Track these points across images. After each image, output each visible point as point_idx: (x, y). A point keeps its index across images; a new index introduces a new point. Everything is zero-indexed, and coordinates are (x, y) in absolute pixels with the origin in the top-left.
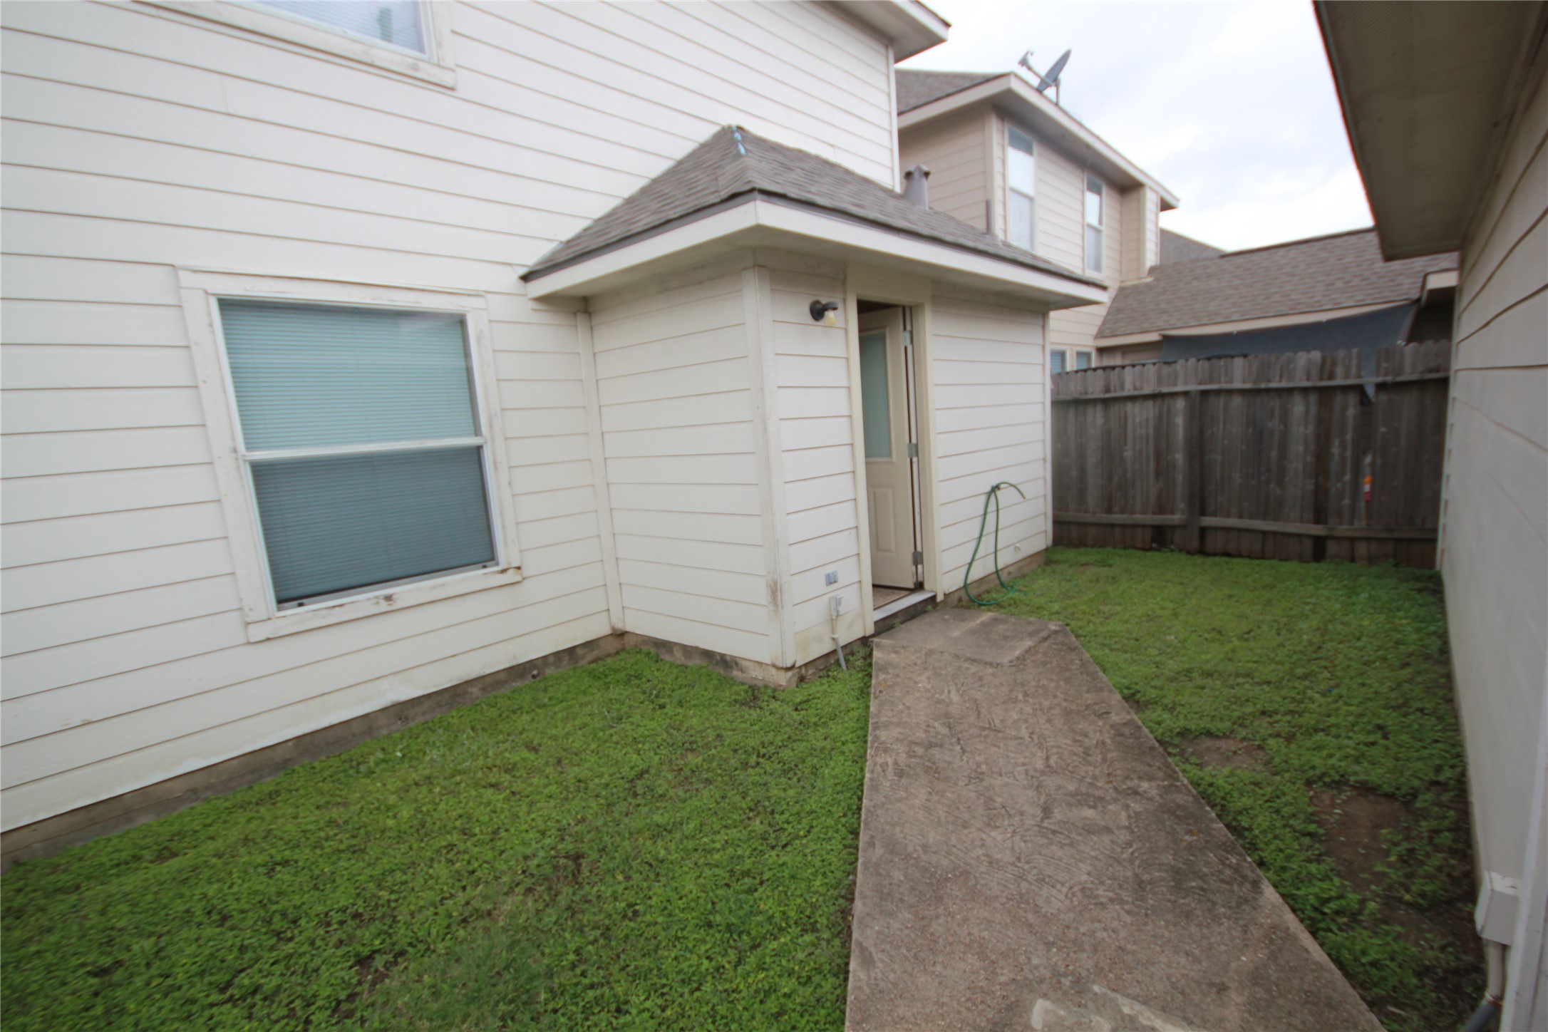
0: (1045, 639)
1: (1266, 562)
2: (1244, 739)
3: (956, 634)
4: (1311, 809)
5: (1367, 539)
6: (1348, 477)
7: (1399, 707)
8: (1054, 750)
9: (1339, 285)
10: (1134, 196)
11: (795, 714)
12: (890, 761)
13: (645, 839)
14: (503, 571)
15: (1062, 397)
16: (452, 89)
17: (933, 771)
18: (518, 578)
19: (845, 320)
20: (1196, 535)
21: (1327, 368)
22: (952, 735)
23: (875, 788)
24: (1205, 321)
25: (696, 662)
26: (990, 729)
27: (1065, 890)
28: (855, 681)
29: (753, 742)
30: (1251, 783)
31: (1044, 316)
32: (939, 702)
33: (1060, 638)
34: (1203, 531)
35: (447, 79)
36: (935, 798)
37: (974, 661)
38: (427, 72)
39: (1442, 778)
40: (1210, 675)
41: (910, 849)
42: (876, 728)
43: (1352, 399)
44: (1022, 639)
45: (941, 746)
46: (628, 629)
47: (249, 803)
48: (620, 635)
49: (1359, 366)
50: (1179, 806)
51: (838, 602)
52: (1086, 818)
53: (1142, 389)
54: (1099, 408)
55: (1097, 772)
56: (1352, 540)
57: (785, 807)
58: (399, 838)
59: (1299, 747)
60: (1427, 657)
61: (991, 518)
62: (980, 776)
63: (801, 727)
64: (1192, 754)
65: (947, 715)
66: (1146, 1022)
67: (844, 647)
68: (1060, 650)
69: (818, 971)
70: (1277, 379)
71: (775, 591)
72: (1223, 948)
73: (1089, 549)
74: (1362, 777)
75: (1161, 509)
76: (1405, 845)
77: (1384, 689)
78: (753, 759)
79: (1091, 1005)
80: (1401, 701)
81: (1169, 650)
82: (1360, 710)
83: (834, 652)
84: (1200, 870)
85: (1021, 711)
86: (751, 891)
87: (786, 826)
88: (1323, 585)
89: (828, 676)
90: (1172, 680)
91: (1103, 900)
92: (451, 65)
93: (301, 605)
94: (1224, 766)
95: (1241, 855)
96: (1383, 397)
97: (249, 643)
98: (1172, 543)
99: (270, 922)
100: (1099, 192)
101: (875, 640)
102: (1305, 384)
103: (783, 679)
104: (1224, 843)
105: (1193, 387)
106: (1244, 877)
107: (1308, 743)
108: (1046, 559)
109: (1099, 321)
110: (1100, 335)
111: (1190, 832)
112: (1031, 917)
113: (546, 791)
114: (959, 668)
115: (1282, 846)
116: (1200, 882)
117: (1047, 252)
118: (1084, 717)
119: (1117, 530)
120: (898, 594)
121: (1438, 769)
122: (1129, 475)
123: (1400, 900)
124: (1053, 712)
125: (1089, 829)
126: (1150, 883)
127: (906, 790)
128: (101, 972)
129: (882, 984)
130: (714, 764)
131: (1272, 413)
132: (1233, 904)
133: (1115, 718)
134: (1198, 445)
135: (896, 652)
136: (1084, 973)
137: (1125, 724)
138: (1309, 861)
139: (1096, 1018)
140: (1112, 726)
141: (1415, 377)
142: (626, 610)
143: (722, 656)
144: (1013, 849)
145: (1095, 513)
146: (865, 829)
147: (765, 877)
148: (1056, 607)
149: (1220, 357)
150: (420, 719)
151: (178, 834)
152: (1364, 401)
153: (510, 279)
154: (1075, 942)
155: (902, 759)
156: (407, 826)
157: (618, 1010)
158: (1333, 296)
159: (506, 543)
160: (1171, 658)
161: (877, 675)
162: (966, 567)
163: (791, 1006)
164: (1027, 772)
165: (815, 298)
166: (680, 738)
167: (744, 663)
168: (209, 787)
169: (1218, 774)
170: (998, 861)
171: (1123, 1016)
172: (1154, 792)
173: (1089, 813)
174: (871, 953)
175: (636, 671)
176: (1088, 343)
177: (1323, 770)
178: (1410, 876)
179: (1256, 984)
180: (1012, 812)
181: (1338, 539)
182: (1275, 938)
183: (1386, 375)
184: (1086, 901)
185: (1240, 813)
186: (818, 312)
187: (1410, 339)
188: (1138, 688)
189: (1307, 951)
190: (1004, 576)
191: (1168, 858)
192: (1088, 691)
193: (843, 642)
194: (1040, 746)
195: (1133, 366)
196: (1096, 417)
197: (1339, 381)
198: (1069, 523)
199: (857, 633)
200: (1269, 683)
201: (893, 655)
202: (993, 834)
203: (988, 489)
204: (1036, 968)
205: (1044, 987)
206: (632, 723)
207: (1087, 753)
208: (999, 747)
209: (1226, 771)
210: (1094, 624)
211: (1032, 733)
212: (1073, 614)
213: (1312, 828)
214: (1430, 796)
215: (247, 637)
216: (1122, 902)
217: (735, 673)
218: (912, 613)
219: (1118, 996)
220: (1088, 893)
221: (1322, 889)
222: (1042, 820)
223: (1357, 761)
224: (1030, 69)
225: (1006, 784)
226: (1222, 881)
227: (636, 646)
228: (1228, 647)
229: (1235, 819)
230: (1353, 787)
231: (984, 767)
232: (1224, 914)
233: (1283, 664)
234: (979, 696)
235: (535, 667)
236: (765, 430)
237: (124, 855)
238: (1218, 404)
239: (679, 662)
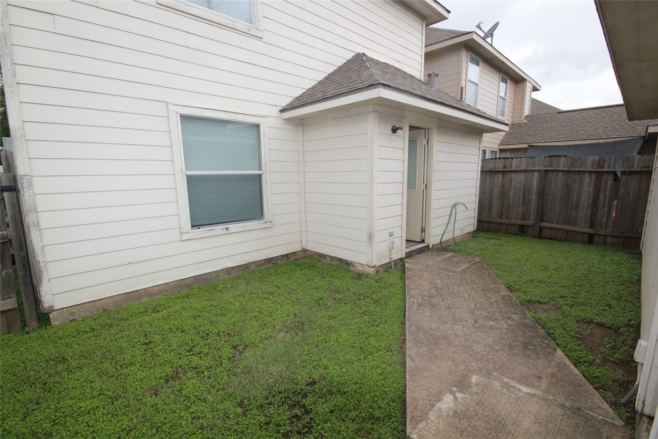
0: (473, 264)
1: (568, 243)
2: (553, 305)
3: (438, 260)
4: (578, 329)
5: (612, 236)
6: (606, 210)
7: (617, 299)
8: (478, 302)
9: (610, 128)
10: (521, 85)
11: (376, 283)
12: (415, 301)
13: (326, 320)
14: (266, 222)
15: (485, 169)
16: (261, 38)
17: (432, 305)
18: (271, 226)
19: (404, 134)
20: (538, 230)
21: (601, 164)
22: (438, 294)
23: (410, 309)
24: (549, 140)
25: (335, 263)
26: (453, 293)
27: (483, 345)
28: (399, 274)
29: (362, 291)
30: (555, 319)
31: (481, 135)
32: (432, 283)
33: (480, 264)
34: (541, 228)
35: (260, 34)
36: (433, 314)
37: (446, 270)
38: (254, 32)
39: (630, 323)
40: (541, 282)
41: (425, 328)
42: (409, 290)
43: (611, 177)
44: (464, 264)
45: (434, 297)
46: (308, 249)
47: (180, 297)
48: (304, 251)
49: (614, 163)
50: (526, 324)
51: (393, 244)
52: (491, 325)
53: (519, 168)
54: (500, 175)
55: (495, 310)
56: (605, 236)
57: (376, 313)
58: (236, 312)
59: (575, 309)
60: (631, 283)
61: (453, 216)
62: (450, 308)
63: (379, 288)
64: (532, 309)
65: (436, 287)
66: (512, 384)
67: (394, 261)
68: (480, 269)
69: (394, 362)
70: (579, 167)
71: (371, 237)
72: (541, 367)
73: (491, 233)
74: (599, 320)
75: (524, 218)
76: (613, 344)
77: (612, 292)
78: (362, 298)
79: (493, 378)
80: (618, 297)
81: (524, 272)
82: (601, 299)
83: (390, 262)
84: (534, 344)
85: (465, 288)
86: (367, 338)
87: (377, 319)
88: (591, 253)
89: (387, 271)
90: (526, 283)
91: (497, 349)
92: (262, 29)
93: (199, 228)
94: (544, 314)
95: (550, 340)
96: (624, 177)
97: (182, 240)
98: (527, 232)
99: (199, 334)
100: (506, 83)
101: (405, 260)
102: (591, 170)
103: (371, 271)
104: (544, 336)
105: (542, 168)
106: (550, 347)
107: (579, 308)
108: (474, 235)
109: (502, 138)
110: (501, 144)
111: (531, 332)
112: (471, 352)
113: (286, 302)
114: (440, 272)
115: (565, 340)
116: (534, 347)
117: (482, 107)
118: (490, 292)
119: (504, 226)
120: (413, 244)
121: (630, 321)
122: (511, 203)
123: (609, 360)
124: (478, 289)
125: (492, 328)
126: (515, 346)
127: (422, 310)
128: (146, 344)
129: (418, 366)
130: (347, 298)
131: (575, 181)
132: (546, 354)
133: (502, 293)
134: (542, 193)
135: (414, 265)
136: (490, 369)
137: (506, 296)
138: (575, 345)
139: (495, 382)
140: (501, 296)
141: (639, 169)
142: (308, 241)
143: (346, 261)
144: (463, 332)
145: (495, 218)
146: (408, 321)
147: (371, 334)
148: (478, 253)
149: (555, 156)
150: (234, 275)
151: (159, 305)
152: (616, 178)
153: (275, 111)
154: (487, 360)
155: (420, 300)
156: (239, 308)
157: (325, 368)
158: (607, 133)
159: (268, 212)
160: (525, 275)
161: (407, 272)
162: (442, 235)
163: (386, 371)
164: (468, 308)
165: (394, 125)
166: (333, 288)
167: (355, 264)
168: (166, 291)
169: (543, 316)
170: (458, 335)
171: (504, 382)
172: (517, 318)
173: (492, 323)
174: (414, 358)
175: (312, 264)
176: (496, 147)
177: (584, 317)
178: (614, 353)
179: (553, 378)
180: (463, 320)
181: (599, 235)
182: (560, 366)
183: (626, 168)
184: (491, 349)
185: (550, 328)
186: (394, 130)
187: (638, 154)
188: (511, 284)
189: (572, 370)
190: (456, 240)
191: (522, 339)
192: (491, 284)
193: (393, 259)
194: (473, 301)
195: (517, 158)
196: (499, 178)
197: (605, 169)
198: (483, 222)
199: (399, 256)
200: (565, 287)
201: (413, 265)
202: (456, 326)
203: (452, 205)
204: (473, 366)
205: (476, 372)
206: (314, 282)
207: (491, 304)
208: (457, 300)
209: (545, 315)
210: (493, 261)
211: (470, 296)
212: (485, 256)
213: (578, 335)
214: (625, 329)
215: (181, 238)
216: (504, 351)
217: (351, 268)
218: (420, 251)
219: (503, 377)
220: (492, 347)
221: (580, 354)
222: (474, 324)
223: (598, 315)
224: (481, 29)
225: (460, 312)
226: (542, 347)
227: (311, 256)
228: (549, 273)
229: (548, 330)
230: (595, 324)
231: (451, 305)
232: (542, 357)
233: (571, 281)
234: (448, 282)
235: (274, 260)
236: (372, 174)
237: (142, 310)
238: (552, 176)
239: (328, 263)
